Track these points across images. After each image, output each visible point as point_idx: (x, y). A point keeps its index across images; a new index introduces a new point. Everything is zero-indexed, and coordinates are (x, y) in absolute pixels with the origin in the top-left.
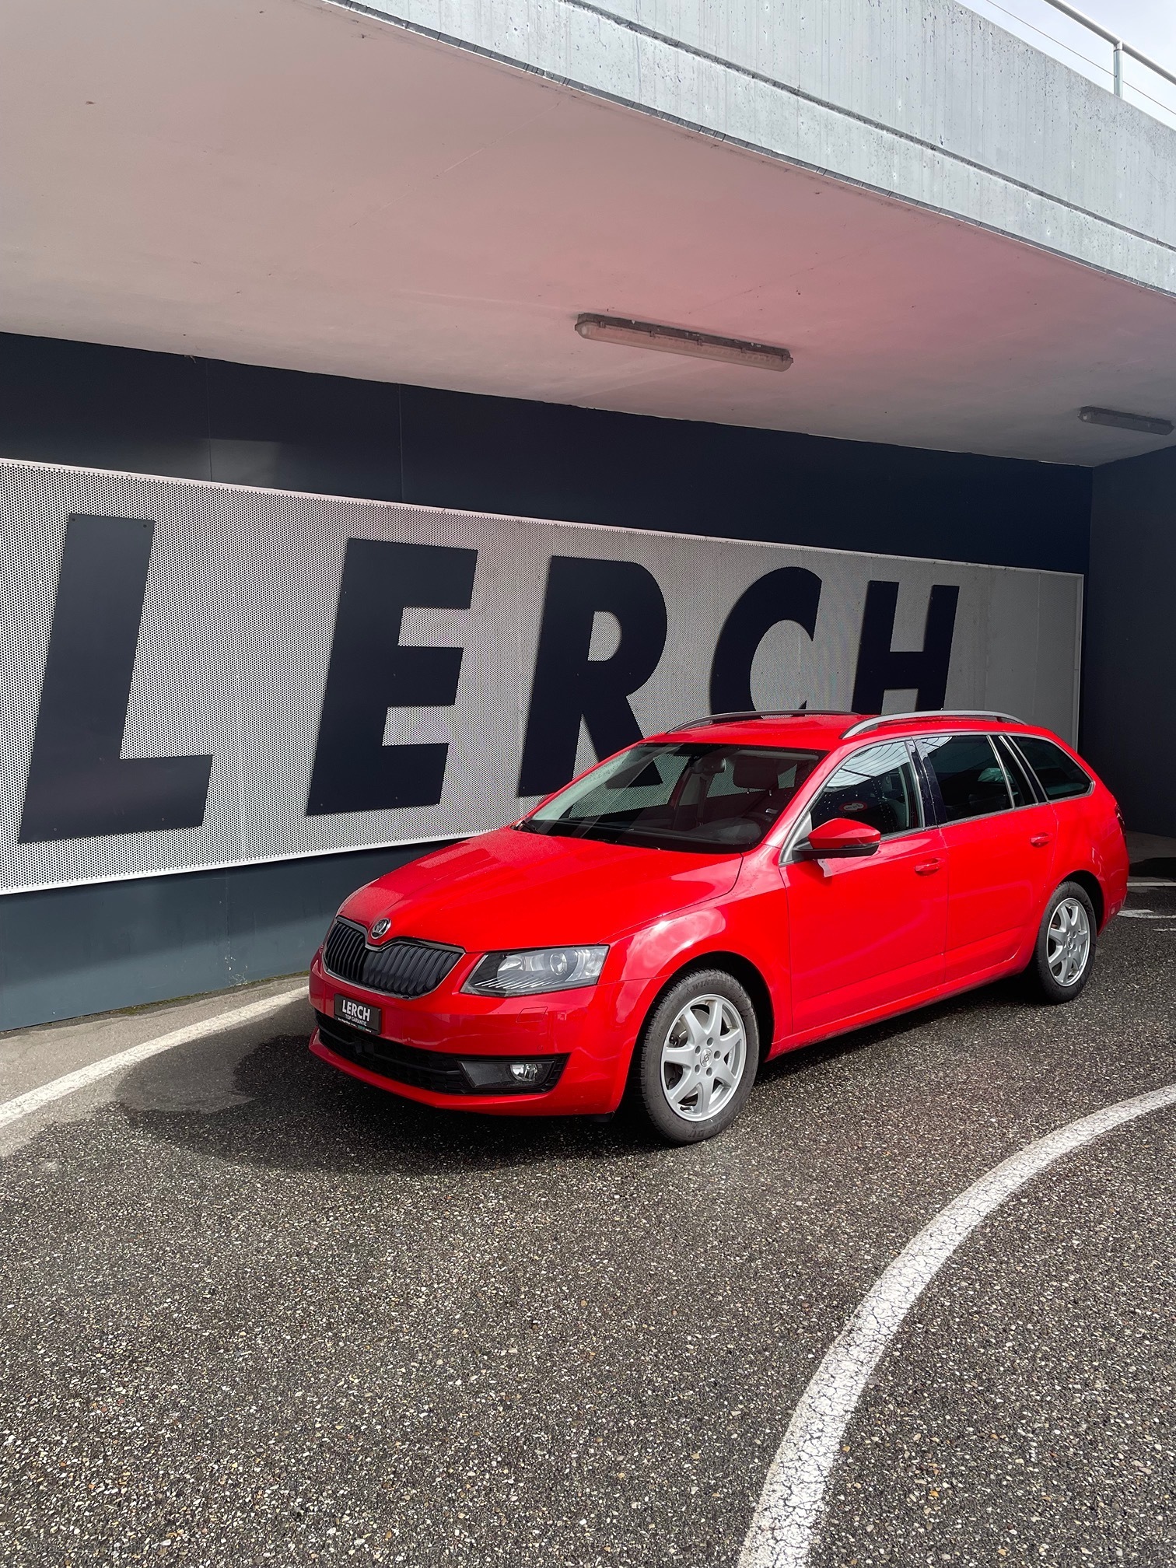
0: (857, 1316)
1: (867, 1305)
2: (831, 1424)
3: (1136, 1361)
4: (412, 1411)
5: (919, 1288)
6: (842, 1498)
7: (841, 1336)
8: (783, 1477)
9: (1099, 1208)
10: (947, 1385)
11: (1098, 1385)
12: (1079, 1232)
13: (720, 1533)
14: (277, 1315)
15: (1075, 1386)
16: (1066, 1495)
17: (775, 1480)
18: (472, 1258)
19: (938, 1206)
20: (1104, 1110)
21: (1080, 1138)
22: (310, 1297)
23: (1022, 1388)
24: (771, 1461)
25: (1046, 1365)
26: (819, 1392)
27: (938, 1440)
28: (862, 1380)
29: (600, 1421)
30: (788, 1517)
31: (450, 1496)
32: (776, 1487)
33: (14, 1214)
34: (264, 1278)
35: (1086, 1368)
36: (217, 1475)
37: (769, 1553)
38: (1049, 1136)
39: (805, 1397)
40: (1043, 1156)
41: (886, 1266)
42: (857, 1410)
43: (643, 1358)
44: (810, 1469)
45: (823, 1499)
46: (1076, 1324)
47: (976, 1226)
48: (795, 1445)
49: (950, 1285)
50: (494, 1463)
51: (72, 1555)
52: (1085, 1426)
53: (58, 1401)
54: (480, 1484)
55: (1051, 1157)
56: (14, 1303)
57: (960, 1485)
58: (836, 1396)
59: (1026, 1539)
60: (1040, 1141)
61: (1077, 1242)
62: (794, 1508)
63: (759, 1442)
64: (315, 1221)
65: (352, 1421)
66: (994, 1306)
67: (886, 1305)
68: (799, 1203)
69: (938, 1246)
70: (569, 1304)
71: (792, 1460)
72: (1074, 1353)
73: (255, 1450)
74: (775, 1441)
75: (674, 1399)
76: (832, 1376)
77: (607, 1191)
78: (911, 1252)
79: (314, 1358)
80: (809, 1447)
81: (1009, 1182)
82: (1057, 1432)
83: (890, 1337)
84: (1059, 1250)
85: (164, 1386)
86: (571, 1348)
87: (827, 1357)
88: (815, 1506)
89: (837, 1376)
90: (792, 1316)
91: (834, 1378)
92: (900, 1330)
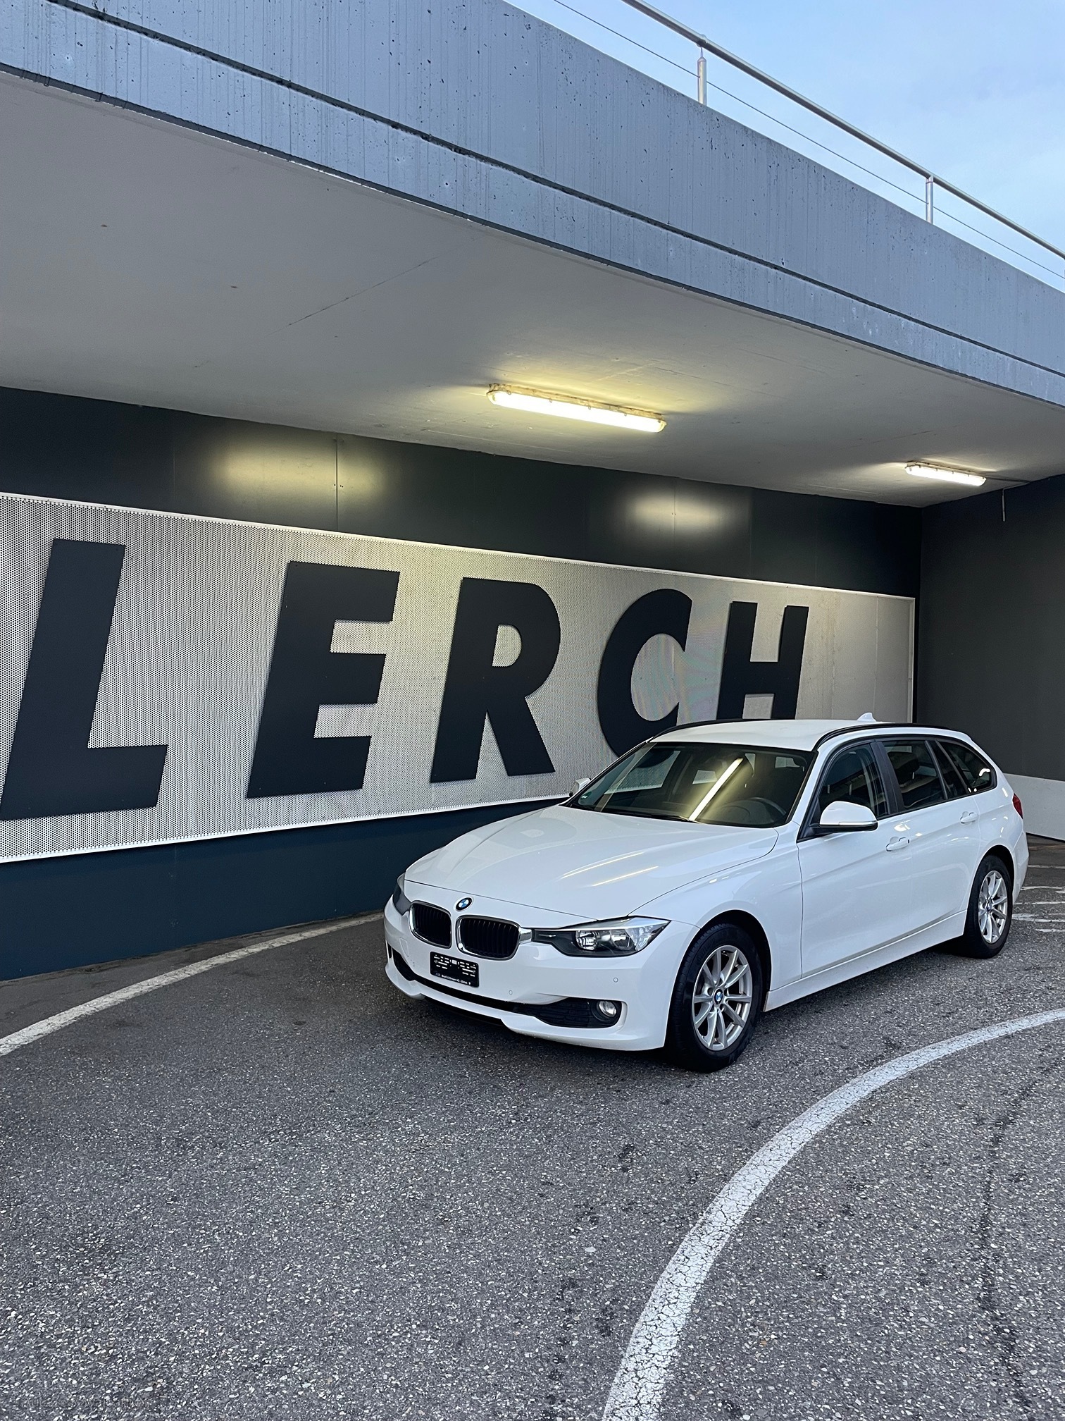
0: (709, 1213)
1: (718, 1203)
2: (685, 1293)
3: (928, 1244)
4: (347, 1288)
5: (759, 1191)
6: (692, 1347)
7: (695, 1228)
8: (646, 1333)
9: (908, 1128)
10: (778, 1263)
11: (897, 1262)
12: (890, 1146)
13: (595, 1373)
14: (231, 1217)
15: (879, 1263)
16: (867, 1343)
17: (639, 1334)
18: (393, 1171)
19: (778, 1127)
20: (918, 1051)
21: (897, 1073)
22: (258, 1202)
23: (838, 1265)
24: (637, 1321)
25: (857, 1248)
26: (676, 1270)
27: (768, 1304)
28: (711, 1260)
29: (499, 1294)
30: (649, 1361)
31: (379, 1350)
32: (640, 1340)
34: (218, 1188)
35: (889, 1250)
36: (188, 1338)
37: (633, 1387)
38: (872, 1071)
39: (665, 1274)
40: (866, 1087)
41: (733, 1174)
42: (705, 1282)
43: (534, 1246)
44: (667, 1326)
45: (677, 1347)
46: (883, 1216)
47: (808, 1143)
48: (656, 1309)
49: (785, 1188)
50: (414, 1326)
51: (72, 1399)
52: (885, 1293)
53: (50, 1285)
54: (403, 1342)
55: (872, 1088)
56: (5, 1209)
57: (785, 1336)
58: (689, 1272)
59: (834, 1375)
60: (864, 1076)
61: (888, 1155)
62: (654, 1355)
63: (626, 1307)
64: (259, 1142)
65: (297, 1297)
66: (819, 1204)
67: (732, 1203)
68: (665, 1126)
69: (776, 1158)
70: (476, 1206)
71: (652, 1320)
72: (880, 1239)
73: (218, 1319)
74: (639, 1307)
75: (560, 1276)
76: (687, 1258)
77: (505, 1117)
78: (754, 1162)
79: (263, 1249)
80: (666, 1310)
81: (836, 1108)
82: (863, 1297)
83: (735, 1228)
84: (874, 1161)
85: (138, 1272)
86: (476, 1239)
87: (683, 1243)
88: (670, 1353)
89: (691, 1258)
90: (656, 1213)
91: (689, 1259)
92: (743, 1222)
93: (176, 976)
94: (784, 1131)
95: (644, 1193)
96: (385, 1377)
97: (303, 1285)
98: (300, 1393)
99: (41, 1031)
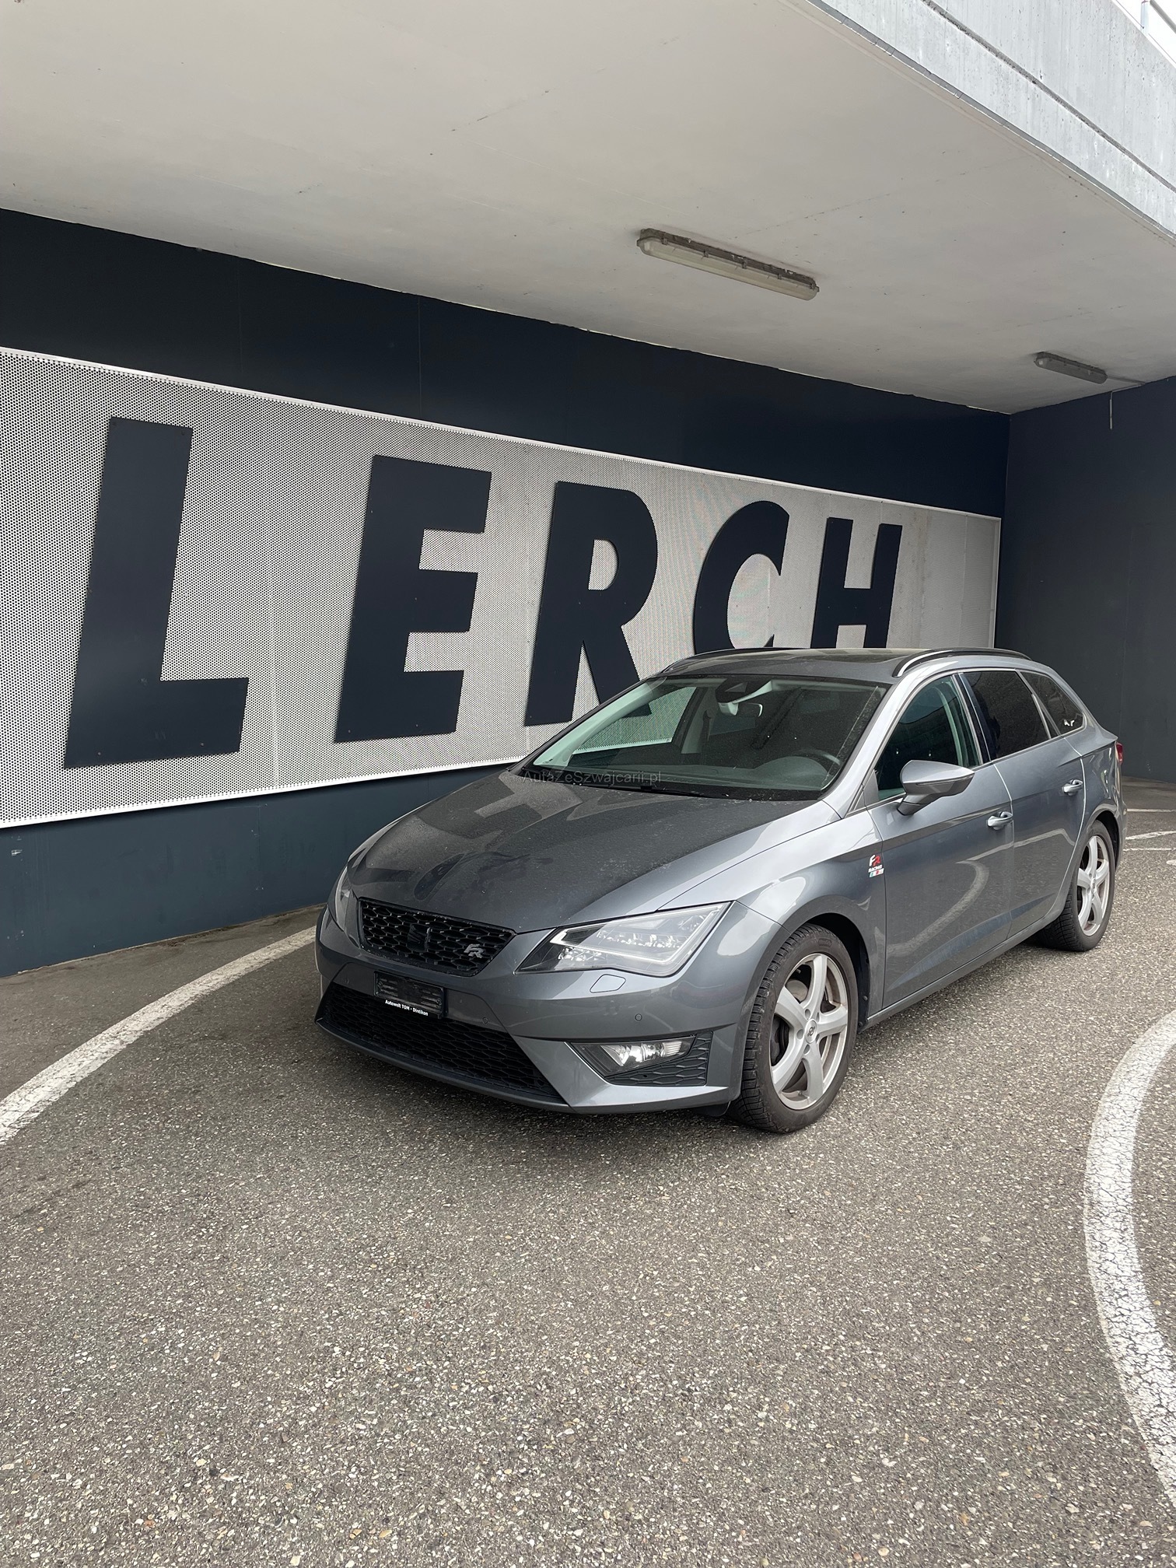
2: (1130, 1283)
4: (730, 1296)
5: (1129, 1165)
13: (1094, 1381)
14: (531, 1219)
29: (915, 1295)
30: (1146, 1363)
31: (819, 1368)
32: (1118, 1339)
33: (185, 1139)
36: (576, 1365)
38: (1150, 1030)
39: (1090, 1263)
40: (1158, 1048)
41: (1085, 1147)
42: (1144, 1270)
43: (917, 1238)
44: (1137, 1322)
45: (1166, 1346)
47: (1141, 1110)
49: (1153, 1161)
50: (842, 1337)
51: (481, 1451)
53: (361, 1311)
54: (841, 1356)
55: (1165, 1048)
58: (1117, 1259)
60: (1145, 1035)
65: (677, 1309)
67: (1109, 1181)
68: (968, 1097)
69: (1120, 1128)
70: (814, 1194)
73: (598, 1340)
75: (971, 1271)
79: (597, 1255)
83: (1131, 1207)
85: (462, 1289)
86: (844, 1233)
87: (1086, 1230)
88: (1163, 1353)
89: (1107, 1243)
90: (1030, 1195)
91: (1105, 1244)
92: (1136, 1201)
93: (282, 948)
94: (1106, 1098)
95: (999, 1173)
96: (851, 1400)
97: (676, 1295)
99: (159, 1015)
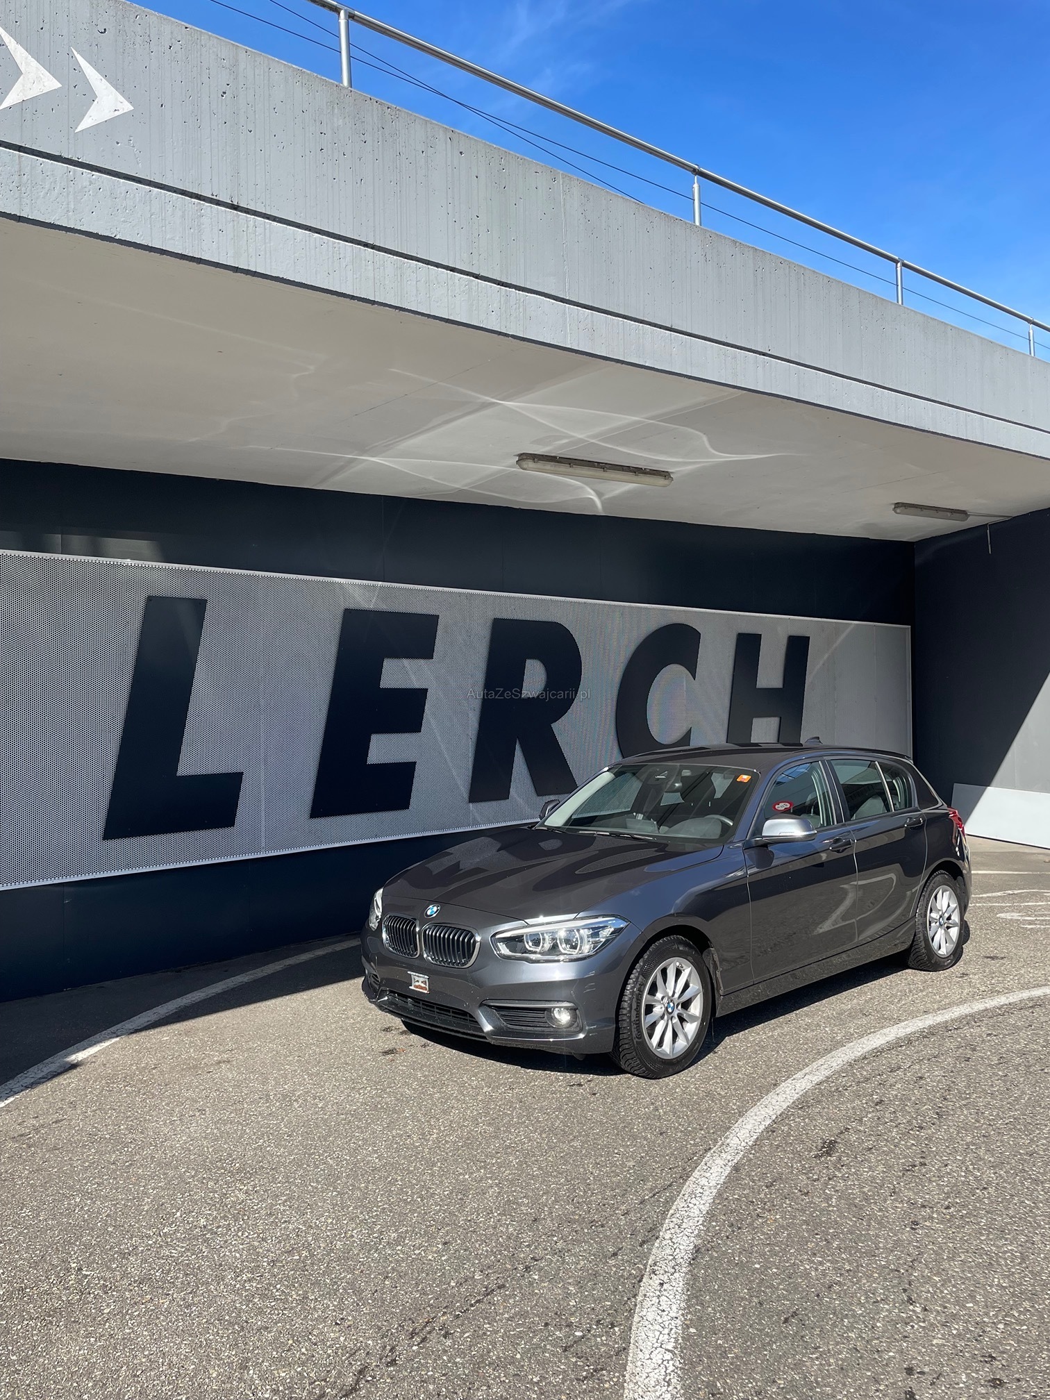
0: (727, 1138)
2: (708, 1190)
6: (714, 1223)
7: (715, 1148)
8: (678, 1215)
28: (728, 1169)
40: (859, 1049)
42: (724, 1183)
45: (702, 1224)
49: (788, 1120)
62: (685, 1229)
67: (745, 1131)
73: (341, 1212)
74: (673, 1199)
78: (764, 1103)
79: (368, 1168)
80: (694, 1201)
82: (850, 1191)
83: (748, 1147)
85: (271, 1184)
86: (539, 1158)
88: (698, 1228)
89: (712, 1167)
90: (683, 1139)
92: (754, 1144)
94: (789, 1081)
98: (413, 1256)
